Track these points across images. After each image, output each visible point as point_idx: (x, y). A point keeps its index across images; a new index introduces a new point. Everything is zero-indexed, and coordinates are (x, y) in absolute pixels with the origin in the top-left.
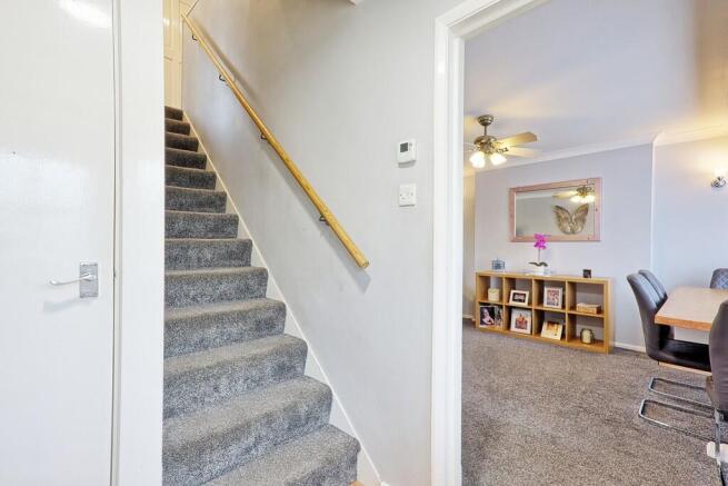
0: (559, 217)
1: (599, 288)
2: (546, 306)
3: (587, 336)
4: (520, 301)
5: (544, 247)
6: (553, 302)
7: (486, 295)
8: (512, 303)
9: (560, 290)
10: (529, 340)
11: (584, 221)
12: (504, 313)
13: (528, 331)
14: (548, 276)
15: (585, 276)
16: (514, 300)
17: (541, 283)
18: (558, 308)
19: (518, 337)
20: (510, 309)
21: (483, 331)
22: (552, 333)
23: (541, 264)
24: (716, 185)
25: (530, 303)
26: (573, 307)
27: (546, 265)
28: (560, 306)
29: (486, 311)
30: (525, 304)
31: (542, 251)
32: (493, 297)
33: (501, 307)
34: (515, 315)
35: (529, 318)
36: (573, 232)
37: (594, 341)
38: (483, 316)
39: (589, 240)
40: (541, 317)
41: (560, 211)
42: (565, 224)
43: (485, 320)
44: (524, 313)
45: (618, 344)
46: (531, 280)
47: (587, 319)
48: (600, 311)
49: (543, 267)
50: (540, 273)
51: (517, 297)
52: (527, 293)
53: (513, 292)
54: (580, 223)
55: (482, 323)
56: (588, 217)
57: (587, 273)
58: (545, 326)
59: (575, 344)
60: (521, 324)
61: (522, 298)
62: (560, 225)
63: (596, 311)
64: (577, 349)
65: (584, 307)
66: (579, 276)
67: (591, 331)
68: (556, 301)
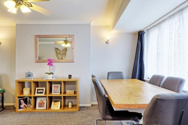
0: (57, 52)
1: (74, 83)
2: (53, 94)
3: (70, 104)
4: (41, 93)
5: (52, 65)
6: (56, 92)
7: (22, 92)
8: (36, 95)
9: (59, 85)
10: (45, 113)
11: (65, 54)
12: (32, 100)
13: (45, 108)
14: (54, 79)
15: (69, 78)
16: (38, 93)
17: (51, 83)
18: (58, 94)
19: (40, 112)
20: (35, 98)
21: (20, 112)
24: (107, 43)
25: (45, 93)
26: (65, 93)
27: (53, 74)
28: (59, 93)
29: (22, 101)
30: (43, 95)
31: (51, 67)
32: (26, 93)
33: (30, 97)
34: (38, 101)
35: (45, 101)
36: (62, 59)
37: (73, 106)
38: (20, 104)
39: (70, 62)
40: (51, 99)
41: (57, 50)
42: (59, 55)
43: (22, 106)
44: (42, 99)
45: (81, 105)
46: (46, 82)
47: (70, 97)
48: (75, 93)
49: (51, 75)
50: (50, 78)
51: (39, 91)
52: (44, 88)
53: (37, 88)
54: (64, 55)
55: (20, 108)
56: (67, 53)
57: (70, 76)
58: (53, 103)
59: (66, 110)
60: (41, 105)
61: (41, 91)
62: (57, 56)
63: (73, 93)
64: (67, 113)
65: (69, 92)
66: (67, 78)
67: (72, 102)
68: (58, 90)
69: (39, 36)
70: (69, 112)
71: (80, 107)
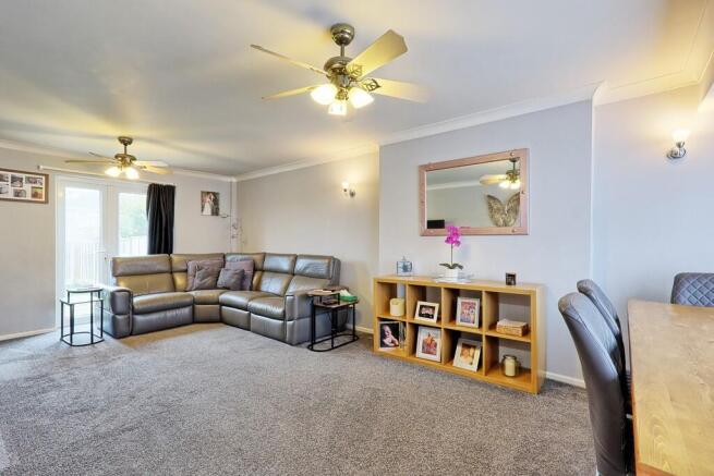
1: (524, 300)
2: (459, 325)
3: (510, 365)
4: (428, 316)
5: (458, 243)
7: (387, 309)
8: (418, 319)
9: (477, 302)
10: (436, 372)
11: (516, 212)
12: (408, 331)
13: (437, 358)
14: (461, 284)
15: (509, 284)
16: (421, 315)
17: (455, 293)
18: (472, 328)
19: (425, 367)
20: (416, 327)
21: (383, 356)
22: (466, 361)
23: (453, 266)
24: (673, 156)
25: (439, 319)
26: (493, 326)
27: (461, 267)
28: (477, 325)
29: (387, 329)
30: (433, 321)
31: (456, 248)
32: (396, 311)
33: (404, 323)
34: (423, 335)
37: (521, 371)
38: (383, 336)
40: (454, 337)
41: (491, 202)
42: (497, 216)
43: (387, 341)
44: (432, 332)
45: (550, 375)
46: (439, 289)
47: (510, 343)
48: (526, 331)
49: (457, 270)
50: (453, 278)
51: (424, 311)
52: (436, 305)
53: (420, 303)
54: (512, 215)
55: (383, 344)
57: (511, 279)
58: (459, 349)
59: (494, 378)
60: (429, 347)
61: (429, 312)
62: (492, 217)
63: (520, 332)
64: (496, 388)
65: (506, 328)
66: (501, 283)
67: (515, 358)
68: (472, 317)
69: (428, 168)
70: (504, 390)
71: (548, 382)
